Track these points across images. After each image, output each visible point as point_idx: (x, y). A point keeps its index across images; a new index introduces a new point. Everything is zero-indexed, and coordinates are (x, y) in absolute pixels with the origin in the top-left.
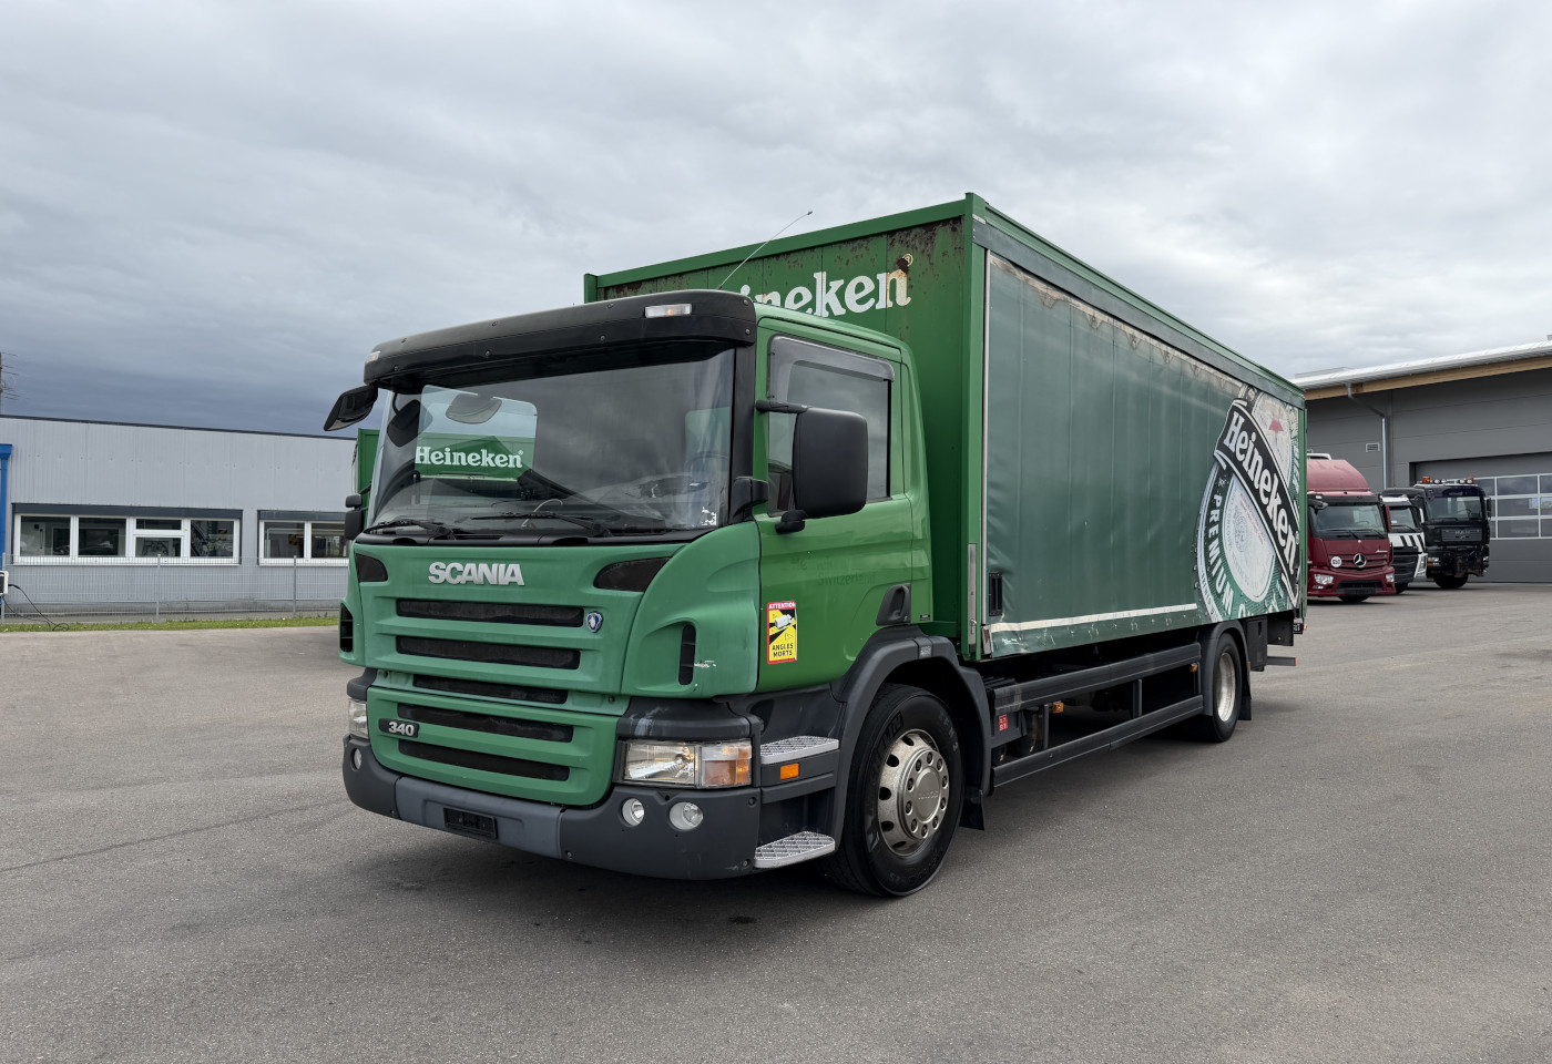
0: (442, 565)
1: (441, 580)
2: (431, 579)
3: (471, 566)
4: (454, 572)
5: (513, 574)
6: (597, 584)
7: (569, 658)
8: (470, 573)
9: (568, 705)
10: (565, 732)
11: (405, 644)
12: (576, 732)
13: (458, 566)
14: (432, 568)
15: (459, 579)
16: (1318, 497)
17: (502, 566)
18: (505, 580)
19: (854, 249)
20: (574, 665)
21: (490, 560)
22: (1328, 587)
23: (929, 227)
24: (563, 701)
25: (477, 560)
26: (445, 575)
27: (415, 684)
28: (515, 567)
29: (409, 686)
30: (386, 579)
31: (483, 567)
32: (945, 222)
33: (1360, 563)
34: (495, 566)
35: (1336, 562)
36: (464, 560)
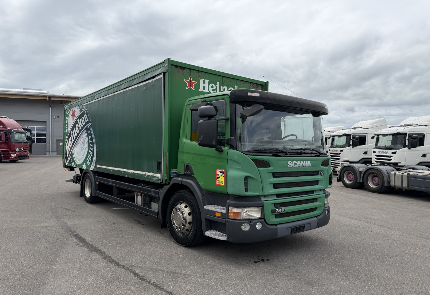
0: (291, 162)
1: (291, 166)
2: (289, 166)
3: (299, 162)
4: (295, 164)
5: (309, 164)
6: (322, 165)
7: (316, 183)
8: (299, 164)
9: (315, 194)
10: (315, 200)
11: (276, 186)
12: (318, 199)
13: (296, 162)
14: (289, 162)
15: (296, 166)
16: (12, 130)
17: (306, 162)
18: (307, 165)
19: (243, 83)
20: (317, 184)
21: (303, 160)
22: (15, 157)
23: (258, 84)
24: (313, 193)
25: (300, 160)
26: (292, 165)
27: (277, 197)
28: (309, 162)
29: (276, 198)
30: (270, 167)
31: (302, 162)
32: (260, 85)
33: (23, 150)
34: (305, 162)
35: (17, 150)
36: (297, 160)
